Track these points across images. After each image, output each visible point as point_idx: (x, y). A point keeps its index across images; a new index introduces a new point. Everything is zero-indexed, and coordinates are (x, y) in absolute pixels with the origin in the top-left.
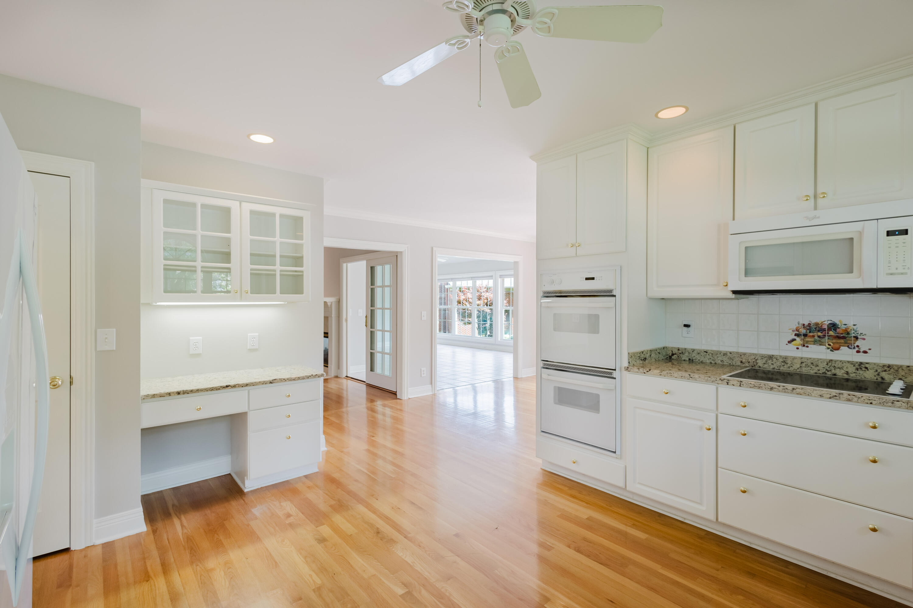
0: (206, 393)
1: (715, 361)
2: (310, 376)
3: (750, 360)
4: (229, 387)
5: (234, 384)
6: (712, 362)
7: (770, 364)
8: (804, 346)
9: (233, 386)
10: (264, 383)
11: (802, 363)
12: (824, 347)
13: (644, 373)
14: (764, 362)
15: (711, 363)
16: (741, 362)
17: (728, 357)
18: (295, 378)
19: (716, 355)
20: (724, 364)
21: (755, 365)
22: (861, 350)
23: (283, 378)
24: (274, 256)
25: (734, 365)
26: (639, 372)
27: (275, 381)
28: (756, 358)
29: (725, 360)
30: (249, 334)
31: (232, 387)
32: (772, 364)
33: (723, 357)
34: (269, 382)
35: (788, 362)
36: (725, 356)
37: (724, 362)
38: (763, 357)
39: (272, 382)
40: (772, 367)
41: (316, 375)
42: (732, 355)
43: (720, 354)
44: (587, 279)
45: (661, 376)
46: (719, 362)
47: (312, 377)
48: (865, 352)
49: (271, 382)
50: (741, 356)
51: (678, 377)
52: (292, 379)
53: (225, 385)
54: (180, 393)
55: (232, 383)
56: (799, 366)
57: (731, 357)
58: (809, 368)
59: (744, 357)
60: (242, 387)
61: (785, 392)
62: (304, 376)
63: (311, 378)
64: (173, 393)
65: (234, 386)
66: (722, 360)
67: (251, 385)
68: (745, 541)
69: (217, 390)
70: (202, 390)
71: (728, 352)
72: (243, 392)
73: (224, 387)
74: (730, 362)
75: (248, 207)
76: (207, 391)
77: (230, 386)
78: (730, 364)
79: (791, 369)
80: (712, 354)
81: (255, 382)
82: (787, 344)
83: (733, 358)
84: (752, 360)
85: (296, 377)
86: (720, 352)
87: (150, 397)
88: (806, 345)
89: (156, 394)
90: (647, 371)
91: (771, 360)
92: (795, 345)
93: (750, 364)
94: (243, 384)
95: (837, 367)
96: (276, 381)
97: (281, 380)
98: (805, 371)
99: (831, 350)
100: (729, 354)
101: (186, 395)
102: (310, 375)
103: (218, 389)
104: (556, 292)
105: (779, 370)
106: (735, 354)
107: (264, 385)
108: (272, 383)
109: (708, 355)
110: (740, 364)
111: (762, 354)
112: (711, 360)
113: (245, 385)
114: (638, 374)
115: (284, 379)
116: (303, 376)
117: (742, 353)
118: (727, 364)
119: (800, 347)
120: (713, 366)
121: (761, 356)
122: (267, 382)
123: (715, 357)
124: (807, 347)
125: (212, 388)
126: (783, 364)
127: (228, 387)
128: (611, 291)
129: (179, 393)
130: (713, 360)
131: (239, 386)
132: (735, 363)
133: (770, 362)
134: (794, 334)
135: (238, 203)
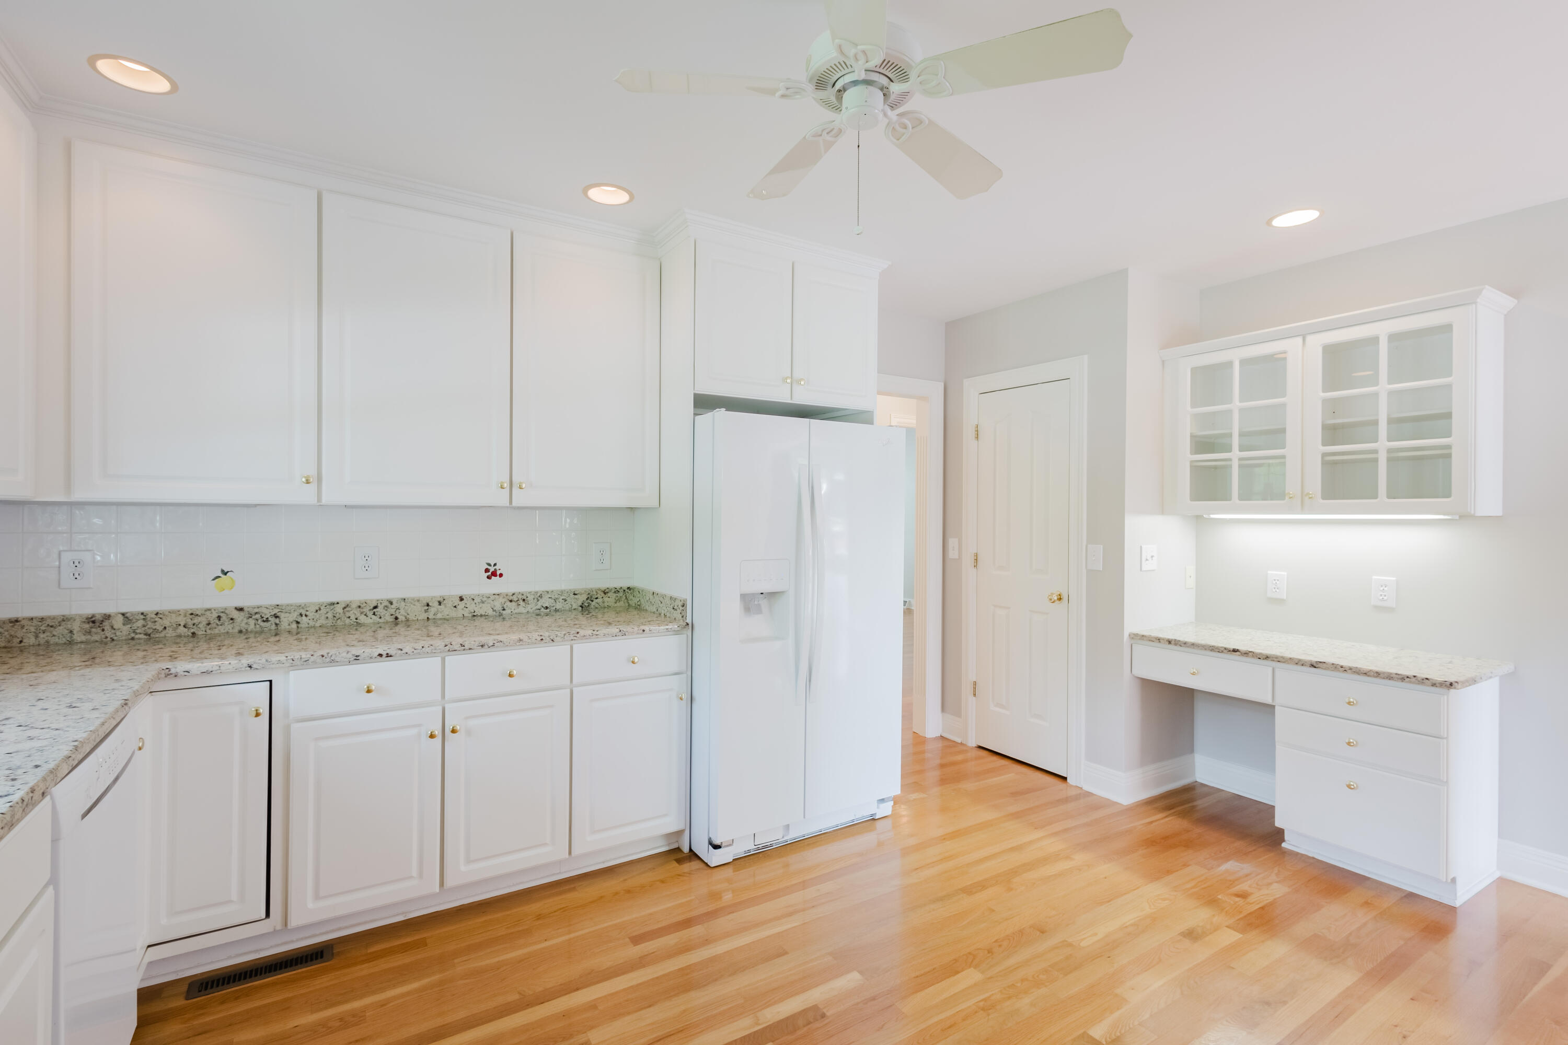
0: (1204, 652)
2: (1408, 677)
4: (1238, 653)
5: (1246, 649)
9: (1244, 654)
10: (1300, 663)
18: (1369, 671)
23: (1342, 664)
24: (1376, 423)
27: (1320, 665)
30: (1374, 577)
31: (1242, 653)
34: (1310, 663)
39: (1315, 665)
41: (1427, 679)
47: (1414, 679)
49: (1312, 665)
52: (1360, 670)
53: (1232, 647)
54: (1172, 643)
55: (1242, 648)
60: (1259, 658)
62: (1391, 674)
63: (1410, 682)
64: (1163, 639)
65: (1246, 654)
67: (1275, 660)
69: (1219, 652)
70: (1199, 647)
72: (1265, 669)
73: (1230, 651)
75: (1317, 342)
76: (1206, 649)
77: (1239, 651)
81: (1282, 657)
85: (1371, 671)
87: (1139, 637)
89: (1145, 636)
94: (1261, 654)
96: (1324, 665)
97: (1336, 667)
101: (1178, 648)
102: (1410, 674)
103: (1221, 651)
107: (1299, 668)
108: (1315, 667)
113: (1264, 657)
115: (1342, 667)
116: (1388, 673)
122: (1306, 662)
125: (1213, 646)
127: (1236, 652)
129: (1170, 642)
131: (1253, 656)
135: (1299, 340)
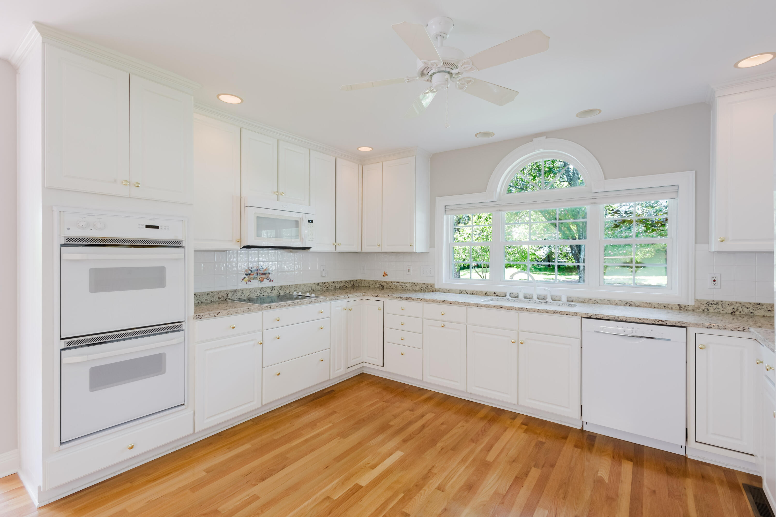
1: (202, 301)
3: (224, 296)
6: (200, 302)
7: (235, 296)
8: (249, 281)
11: (250, 291)
12: (258, 280)
13: (215, 316)
14: (232, 295)
15: (198, 303)
16: (219, 298)
17: (210, 295)
19: (202, 295)
20: (208, 301)
21: (227, 298)
22: (271, 280)
25: (214, 301)
26: (210, 316)
28: (227, 293)
29: (209, 299)
32: (236, 295)
33: (207, 296)
35: (244, 293)
36: (208, 296)
37: (207, 300)
38: (231, 291)
40: (236, 297)
42: (213, 293)
43: (205, 294)
44: (147, 227)
45: (229, 315)
46: (204, 300)
48: (272, 281)
50: (219, 293)
51: (241, 312)
56: (249, 294)
57: (212, 295)
58: (253, 294)
59: (221, 294)
61: (295, 305)
66: (206, 299)
68: (267, 410)
71: (210, 292)
74: (212, 300)
78: (212, 301)
79: (246, 296)
80: (199, 295)
82: (241, 281)
83: (214, 296)
84: (225, 295)
86: (205, 293)
88: (250, 280)
90: (217, 314)
91: (235, 293)
92: (245, 281)
93: (224, 298)
95: (264, 291)
98: (252, 297)
99: (260, 282)
100: (211, 293)
104: (87, 240)
105: (240, 298)
106: (215, 293)
109: (197, 297)
110: (218, 299)
111: (231, 290)
112: (198, 300)
114: (209, 318)
117: (219, 291)
118: (210, 301)
119: (247, 282)
120: (201, 305)
121: (230, 291)
123: (202, 298)
124: (251, 281)
126: (241, 294)
128: (179, 242)
130: (200, 300)
132: (215, 299)
133: (235, 294)
134: (245, 274)
